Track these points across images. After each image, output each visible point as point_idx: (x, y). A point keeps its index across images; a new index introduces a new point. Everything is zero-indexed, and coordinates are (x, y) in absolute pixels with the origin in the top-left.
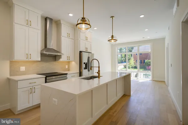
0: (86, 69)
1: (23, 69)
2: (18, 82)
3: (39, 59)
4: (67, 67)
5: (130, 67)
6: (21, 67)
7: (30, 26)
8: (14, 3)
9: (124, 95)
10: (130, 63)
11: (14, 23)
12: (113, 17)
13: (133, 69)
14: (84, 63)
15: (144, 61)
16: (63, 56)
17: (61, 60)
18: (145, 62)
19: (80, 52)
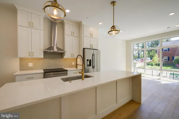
0: (90, 66)
1: (31, 65)
2: (16, 76)
3: (42, 56)
4: (73, 63)
5: (154, 64)
6: (29, 63)
7: (33, 27)
8: (17, 8)
9: (132, 100)
10: (154, 60)
11: (18, 26)
12: (114, 3)
13: (157, 66)
14: (88, 60)
15: (173, 57)
16: (66, 54)
17: (65, 57)
18: (175, 59)
19: (83, 49)
